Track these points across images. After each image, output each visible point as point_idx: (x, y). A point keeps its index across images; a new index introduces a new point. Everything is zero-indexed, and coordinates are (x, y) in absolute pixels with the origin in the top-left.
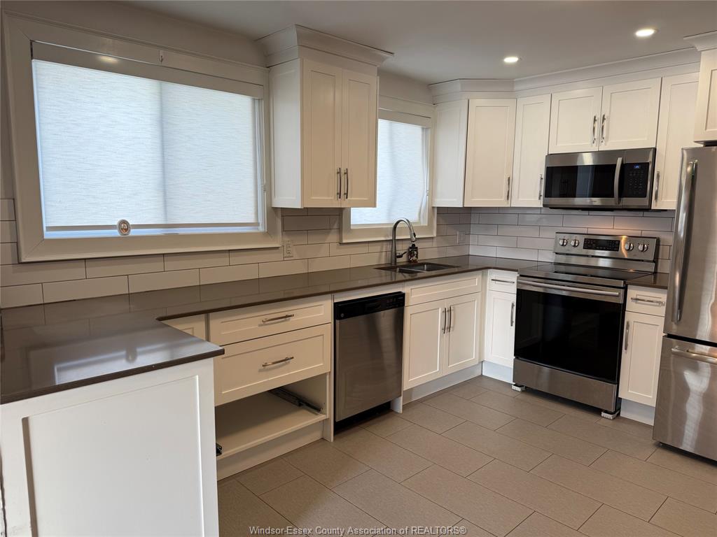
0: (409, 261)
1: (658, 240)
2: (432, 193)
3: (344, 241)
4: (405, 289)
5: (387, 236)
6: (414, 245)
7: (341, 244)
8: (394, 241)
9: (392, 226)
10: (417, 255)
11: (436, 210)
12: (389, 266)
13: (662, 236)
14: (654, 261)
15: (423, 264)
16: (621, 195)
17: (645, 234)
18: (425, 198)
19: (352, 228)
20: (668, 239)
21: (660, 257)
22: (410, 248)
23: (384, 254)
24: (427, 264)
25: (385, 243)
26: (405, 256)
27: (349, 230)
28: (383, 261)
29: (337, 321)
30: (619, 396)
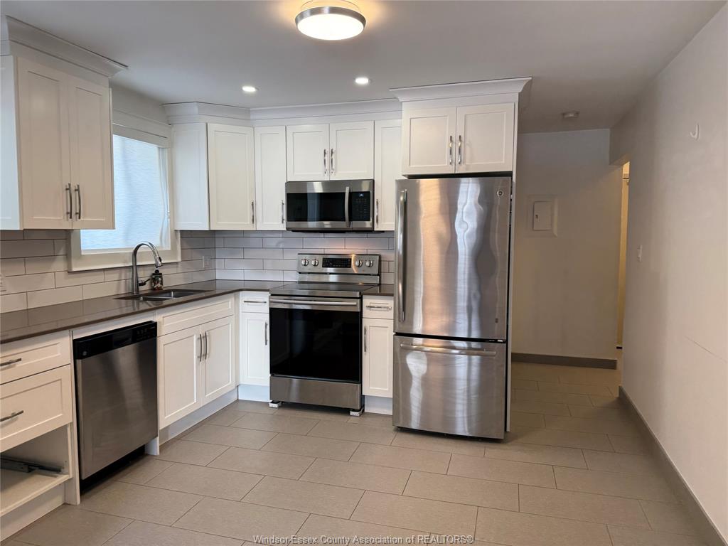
0: (153, 289)
1: (380, 257)
2: (173, 214)
3: (74, 269)
4: (156, 317)
5: (125, 262)
6: (157, 271)
7: (70, 272)
8: (135, 268)
9: (132, 251)
10: (162, 281)
11: (179, 234)
12: (130, 295)
13: (383, 253)
14: (378, 275)
15: (169, 291)
16: (351, 219)
17: (370, 252)
18: (167, 221)
19: (83, 253)
20: (388, 255)
21: (382, 271)
22: (153, 274)
23: (123, 282)
24: (174, 291)
25: (123, 270)
26: (148, 283)
27: (80, 257)
28: (122, 291)
29: (79, 362)
30: (363, 394)
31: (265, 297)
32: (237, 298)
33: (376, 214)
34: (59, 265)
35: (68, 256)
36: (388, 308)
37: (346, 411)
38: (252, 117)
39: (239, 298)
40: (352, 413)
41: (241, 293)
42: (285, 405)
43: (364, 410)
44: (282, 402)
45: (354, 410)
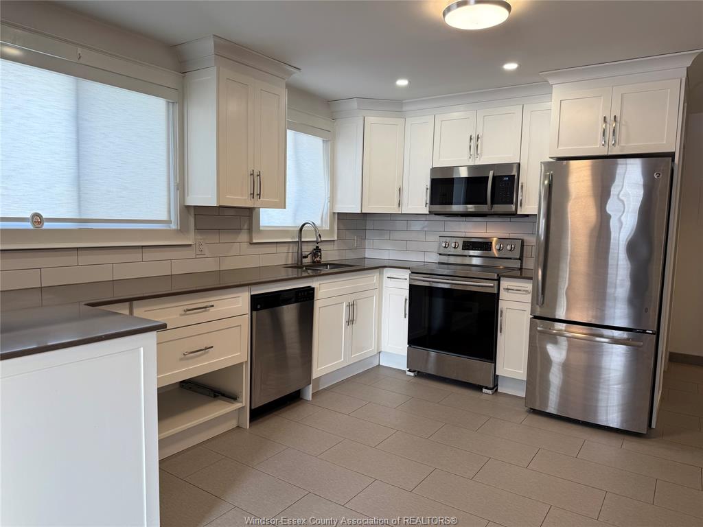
0: (314, 262)
1: (523, 241)
2: (332, 199)
3: (254, 241)
4: (314, 283)
5: (293, 237)
6: (317, 247)
7: (252, 244)
8: (300, 243)
9: (298, 229)
10: (321, 256)
11: (336, 216)
12: (296, 265)
13: (526, 238)
14: (520, 259)
15: (326, 264)
16: (493, 203)
17: (512, 236)
18: (327, 205)
19: (261, 228)
20: (531, 240)
21: (524, 255)
22: (314, 249)
23: (290, 254)
24: (330, 264)
25: (291, 245)
26: (309, 256)
27: (259, 231)
28: (290, 262)
29: (254, 313)
30: (497, 374)
31: (406, 274)
32: (381, 274)
33: (520, 198)
34: (243, 237)
35: (250, 230)
36: (527, 291)
37: (479, 388)
38: (404, 109)
39: (383, 274)
40: (484, 390)
41: (386, 269)
42: (420, 374)
43: (497, 390)
44: (418, 372)
45: (486, 388)
